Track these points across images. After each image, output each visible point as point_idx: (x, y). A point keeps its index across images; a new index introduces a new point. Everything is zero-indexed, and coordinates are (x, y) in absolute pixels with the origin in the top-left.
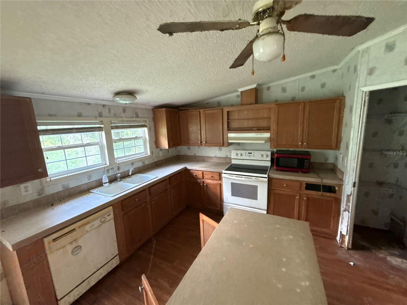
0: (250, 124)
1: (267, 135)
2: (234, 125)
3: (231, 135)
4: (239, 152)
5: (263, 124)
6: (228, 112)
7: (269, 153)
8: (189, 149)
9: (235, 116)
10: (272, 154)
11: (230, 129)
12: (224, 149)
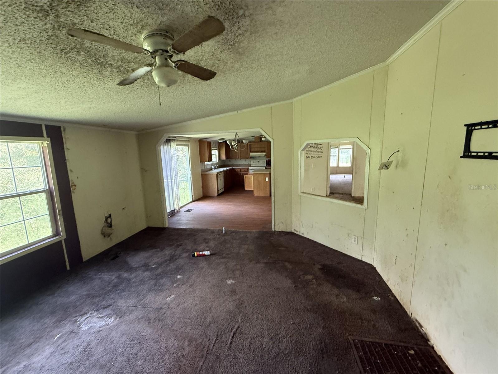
0: (258, 149)
1: (265, 154)
2: (252, 150)
3: (251, 154)
4: (254, 161)
5: (263, 149)
6: (250, 145)
7: (266, 161)
8: (230, 161)
9: (253, 146)
10: (267, 161)
11: (251, 152)
12: (247, 160)
